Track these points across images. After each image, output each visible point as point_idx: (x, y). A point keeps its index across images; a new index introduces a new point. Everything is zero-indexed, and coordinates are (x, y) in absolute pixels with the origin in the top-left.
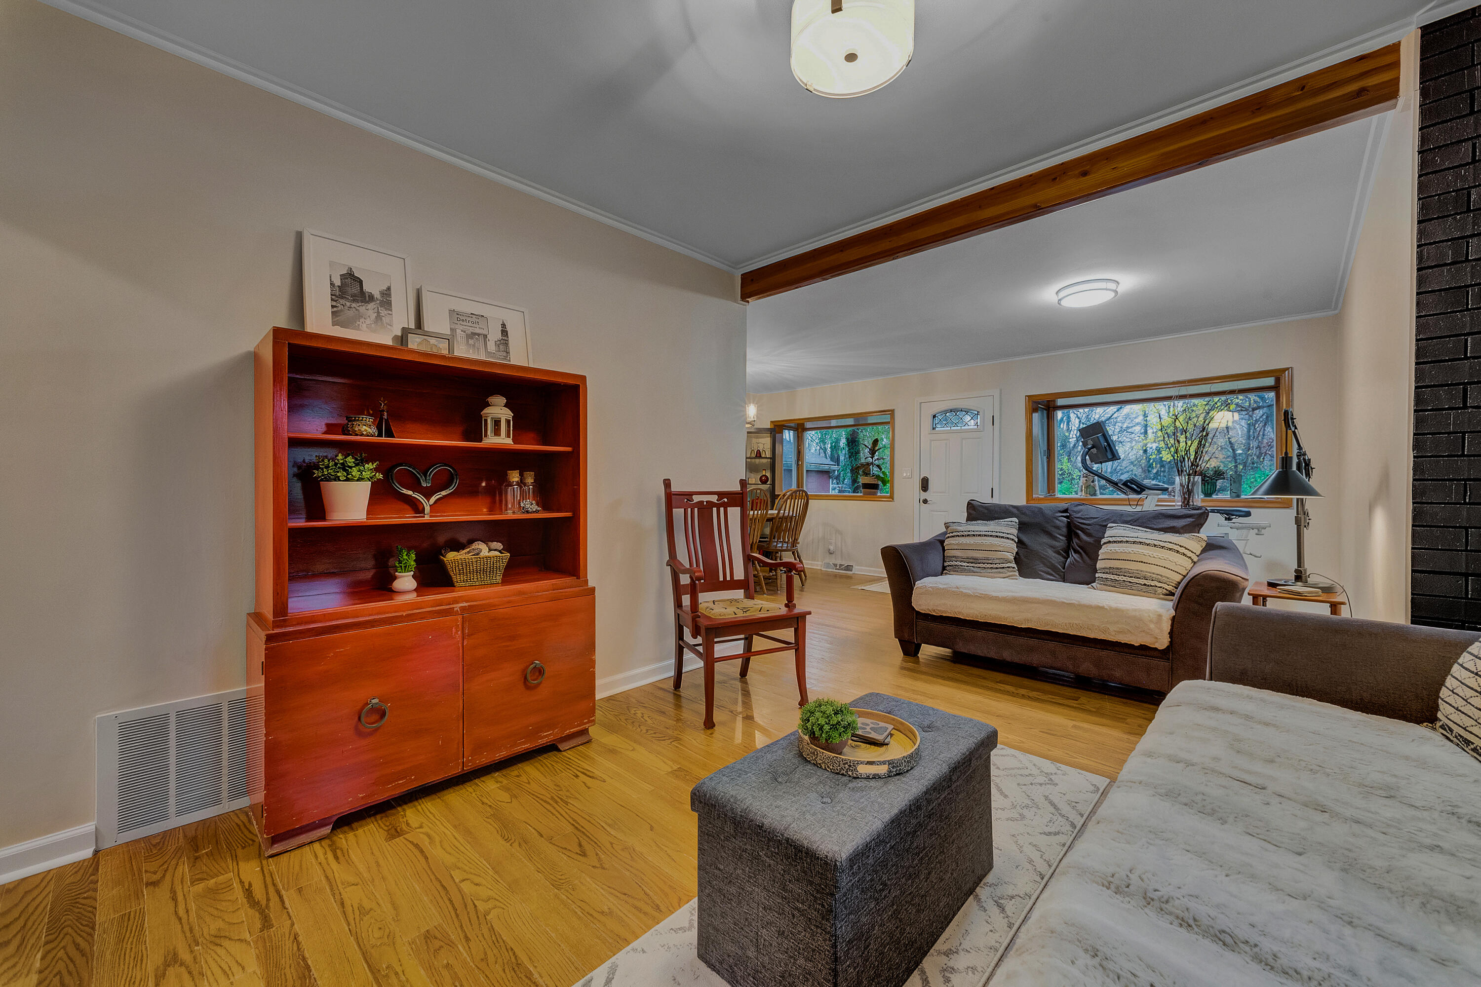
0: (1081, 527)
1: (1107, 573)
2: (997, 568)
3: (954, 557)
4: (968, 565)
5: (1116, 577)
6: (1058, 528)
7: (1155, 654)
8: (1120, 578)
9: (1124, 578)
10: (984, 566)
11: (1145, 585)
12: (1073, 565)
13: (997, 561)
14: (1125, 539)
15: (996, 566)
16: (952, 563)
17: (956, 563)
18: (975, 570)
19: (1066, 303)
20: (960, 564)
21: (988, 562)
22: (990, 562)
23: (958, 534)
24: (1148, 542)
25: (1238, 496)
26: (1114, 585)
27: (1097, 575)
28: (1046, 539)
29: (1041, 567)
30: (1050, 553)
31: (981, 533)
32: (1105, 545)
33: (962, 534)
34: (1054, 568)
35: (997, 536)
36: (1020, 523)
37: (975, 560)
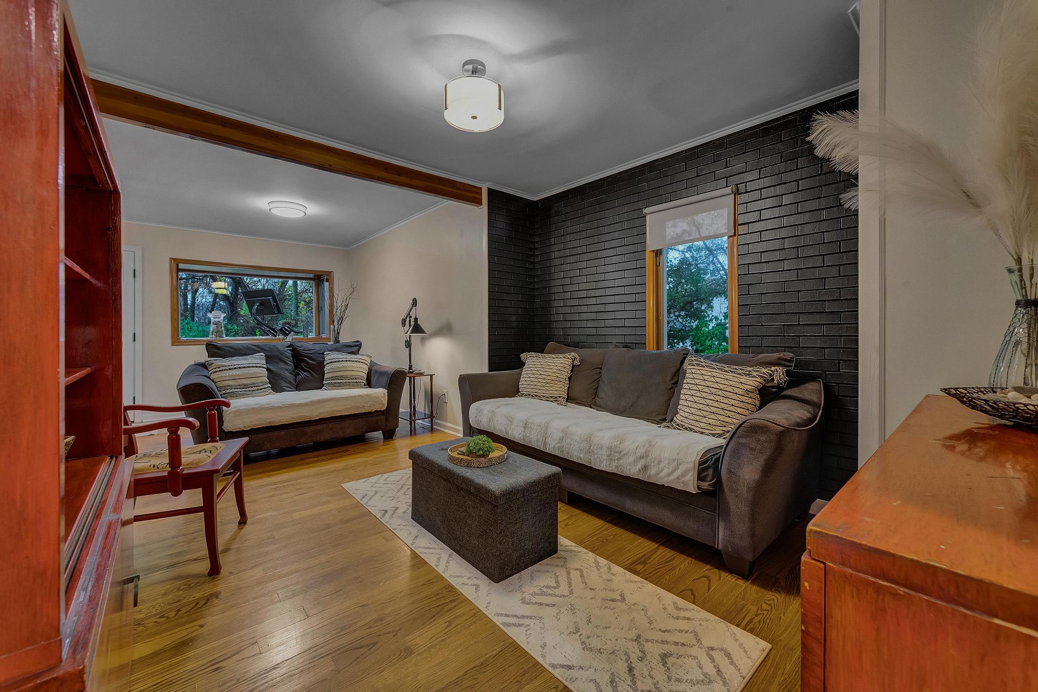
0: (306, 356)
1: (334, 380)
2: (261, 389)
3: (228, 386)
4: (241, 390)
5: (341, 381)
6: (288, 357)
7: (381, 413)
8: (344, 381)
9: (346, 381)
10: (252, 389)
11: (356, 382)
12: (305, 379)
13: (261, 384)
14: (341, 360)
15: (260, 388)
16: (228, 391)
17: (232, 391)
18: (247, 393)
19: (274, 211)
20: (235, 390)
21: (254, 385)
22: (256, 385)
23: (226, 368)
24: (353, 360)
25: (307, 336)
26: (340, 386)
27: (324, 382)
28: (282, 365)
29: (284, 384)
30: (287, 374)
31: (245, 366)
32: (328, 365)
33: (229, 367)
34: (290, 383)
35: (257, 367)
36: (266, 356)
37: (245, 386)
